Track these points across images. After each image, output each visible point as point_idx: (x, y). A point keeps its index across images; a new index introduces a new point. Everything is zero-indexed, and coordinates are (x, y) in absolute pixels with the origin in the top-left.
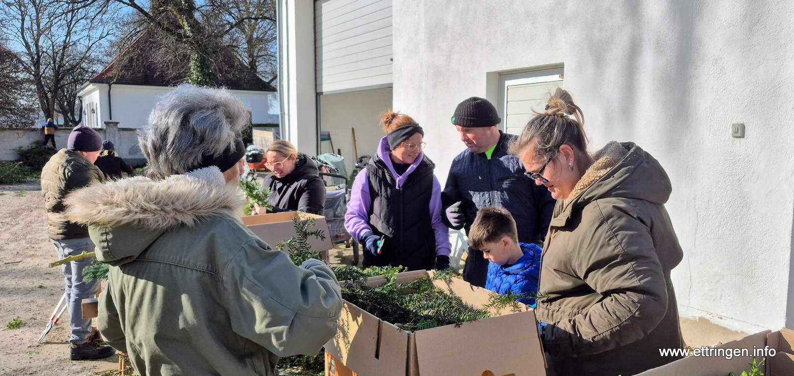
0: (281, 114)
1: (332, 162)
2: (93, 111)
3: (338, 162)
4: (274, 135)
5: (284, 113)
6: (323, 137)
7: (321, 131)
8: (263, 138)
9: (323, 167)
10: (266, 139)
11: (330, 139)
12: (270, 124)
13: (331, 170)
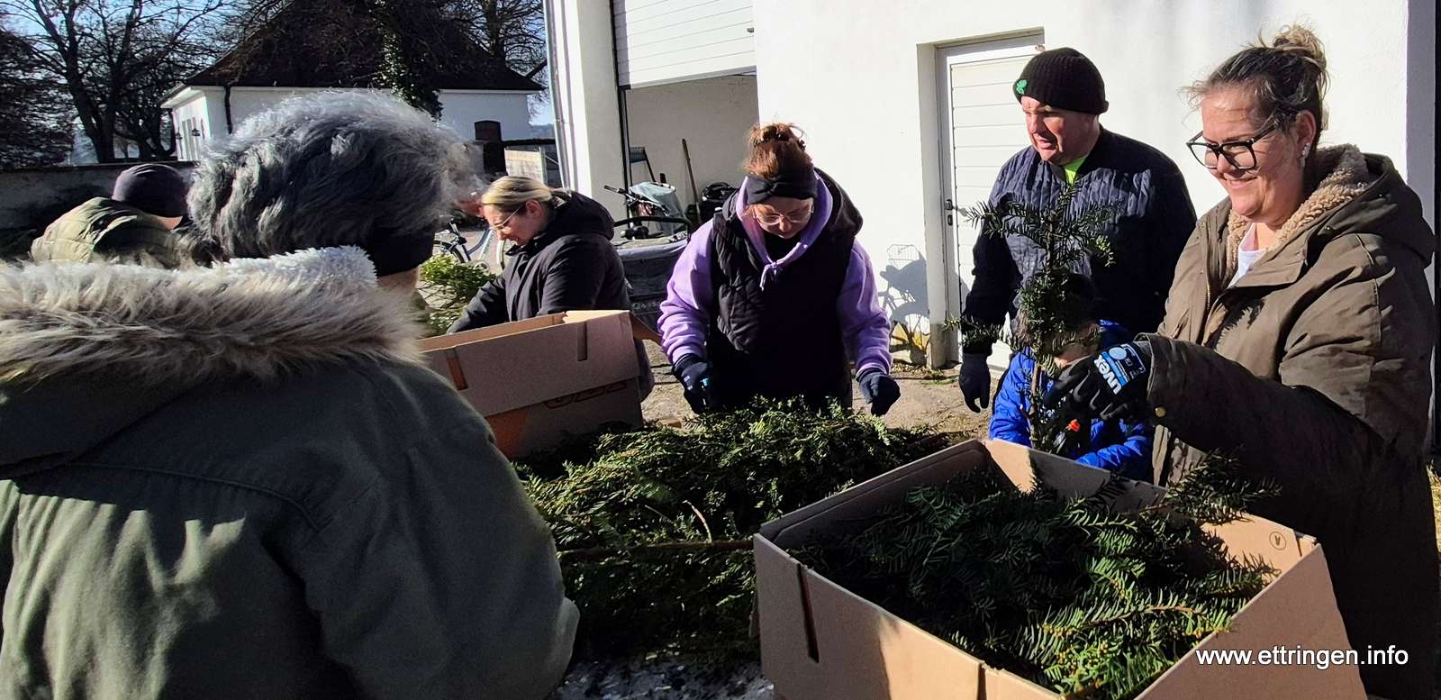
0: (558, 124)
1: (654, 196)
2: (195, 133)
3: (666, 195)
4: (543, 157)
5: (562, 120)
6: (634, 157)
7: (631, 146)
8: (524, 163)
9: (640, 206)
10: (530, 164)
11: (645, 159)
12: (534, 140)
13: (654, 209)
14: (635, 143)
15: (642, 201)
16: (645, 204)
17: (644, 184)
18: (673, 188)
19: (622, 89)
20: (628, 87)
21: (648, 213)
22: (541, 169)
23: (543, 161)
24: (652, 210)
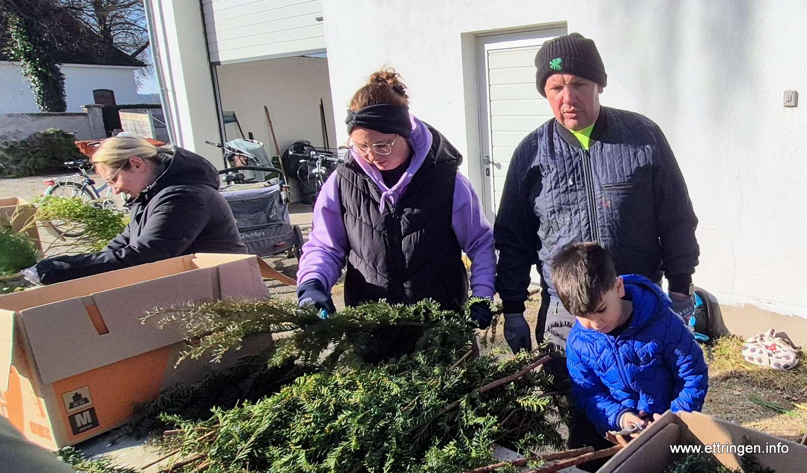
0: (162, 91)
1: (247, 150)
3: (256, 149)
4: (150, 118)
5: (166, 89)
6: (227, 119)
7: (223, 110)
8: (136, 122)
9: (236, 157)
10: (141, 123)
11: (236, 121)
12: (142, 105)
13: (247, 160)
14: (227, 108)
15: (238, 154)
16: (240, 156)
17: (237, 140)
18: (261, 144)
19: (213, 65)
20: (219, 63)
21: (243, 163)
22: (150, 127)
23: (150, 121)
24: (246, 161)
